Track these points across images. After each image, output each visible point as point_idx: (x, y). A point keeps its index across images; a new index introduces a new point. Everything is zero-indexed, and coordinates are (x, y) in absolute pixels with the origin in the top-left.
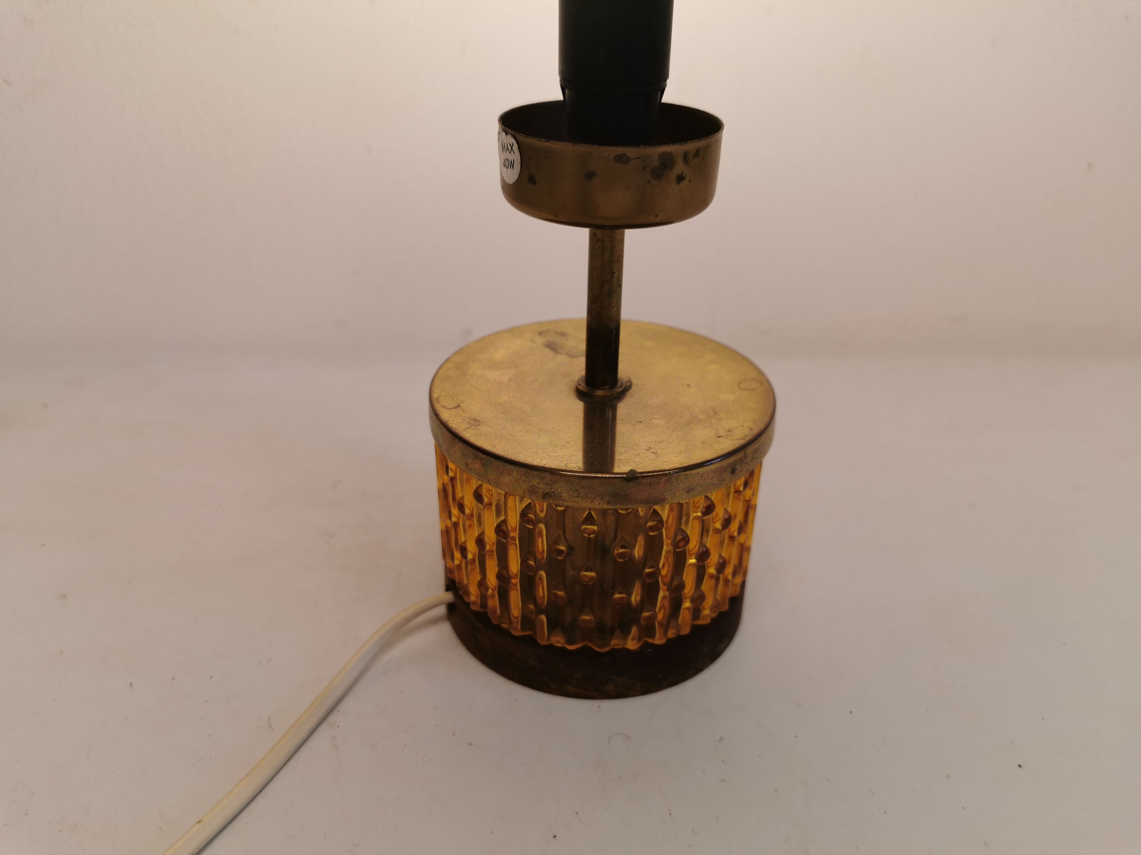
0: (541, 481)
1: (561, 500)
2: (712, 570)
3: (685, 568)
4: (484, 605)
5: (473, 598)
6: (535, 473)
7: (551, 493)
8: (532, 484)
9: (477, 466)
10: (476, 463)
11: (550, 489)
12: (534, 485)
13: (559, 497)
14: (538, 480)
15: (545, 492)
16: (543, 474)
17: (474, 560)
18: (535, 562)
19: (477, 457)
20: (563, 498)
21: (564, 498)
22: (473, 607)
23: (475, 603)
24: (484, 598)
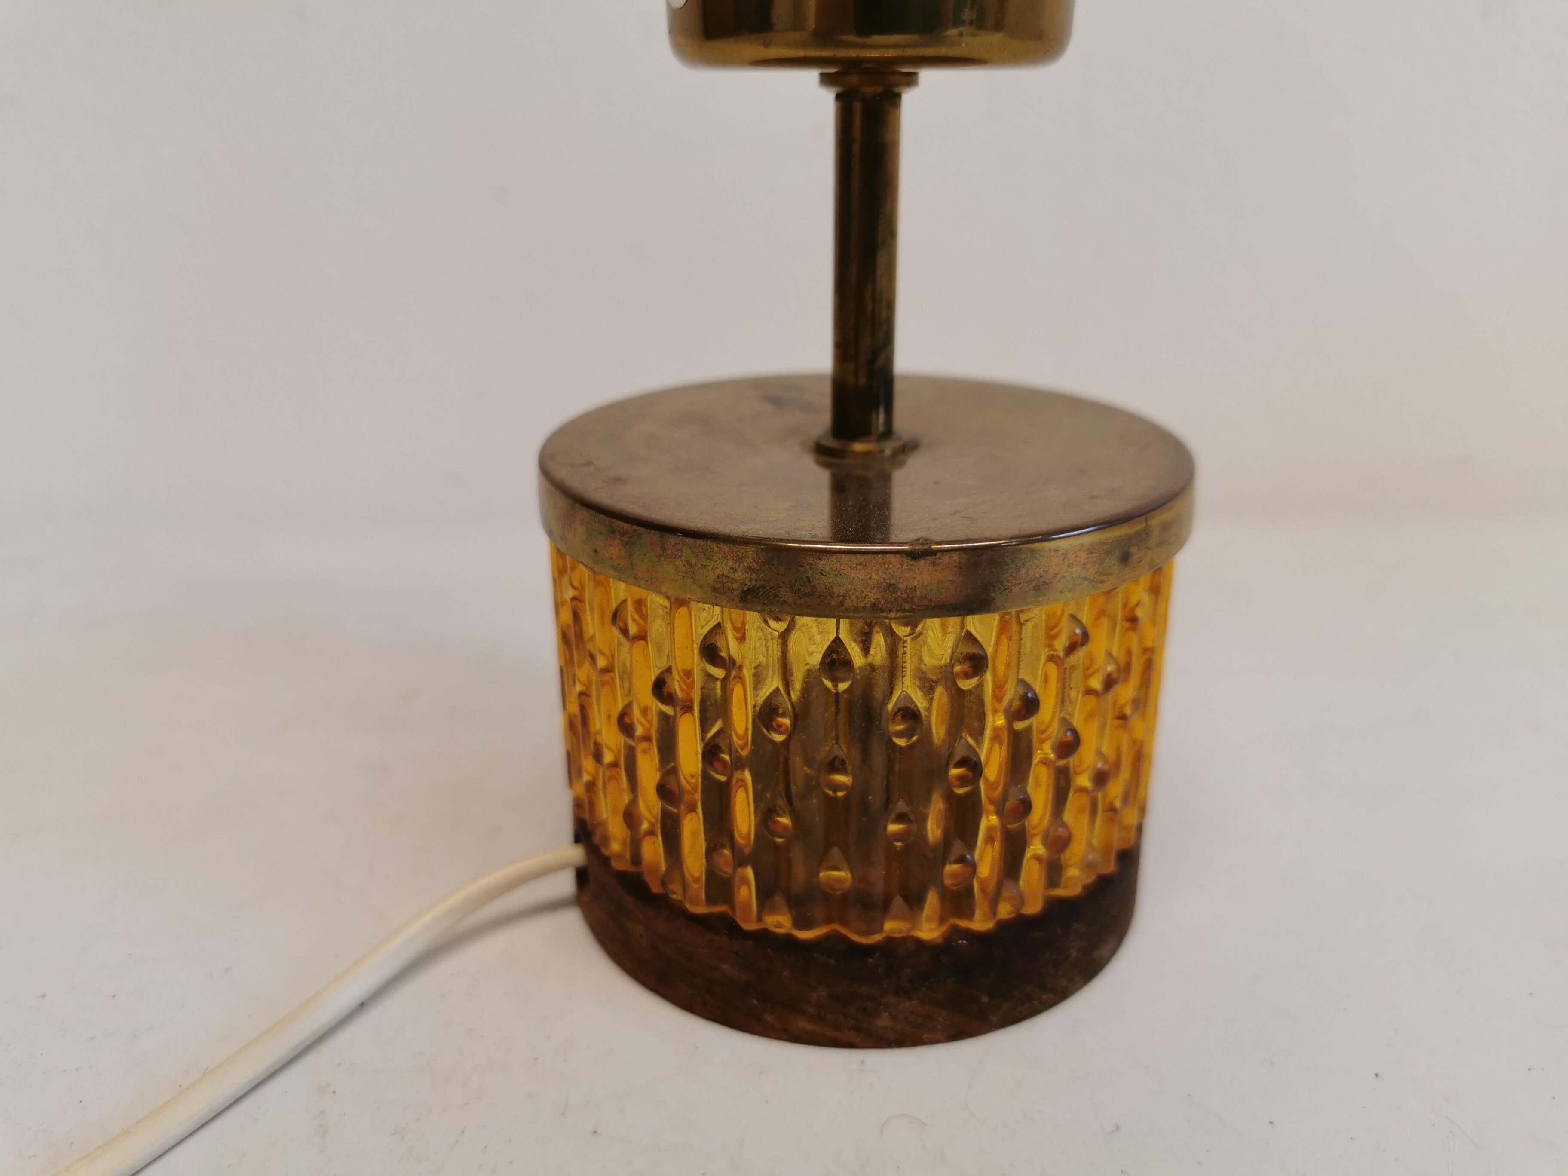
0: (737, 564)
1: (778, 602)
2: (1084, 781)
3: (1032, 769)
4: (636, 859)
5: (615, 847)
6: (726, 548)
7: (758, 588)
8: (719, 572)
9: (615, 550)
10: (612, 545)
11: (756, 581)
12: (723, 575)
13: (775, 597)
14: (731, 563)
15: (745, 589)
16: (740, 550)
17: (614, 765)
18: (730, 756)
19: (613, 532)
20: (781, 600)
21: (783, 598)
22: (617, 865)
23: (619, 856)
24: (635, 844)
